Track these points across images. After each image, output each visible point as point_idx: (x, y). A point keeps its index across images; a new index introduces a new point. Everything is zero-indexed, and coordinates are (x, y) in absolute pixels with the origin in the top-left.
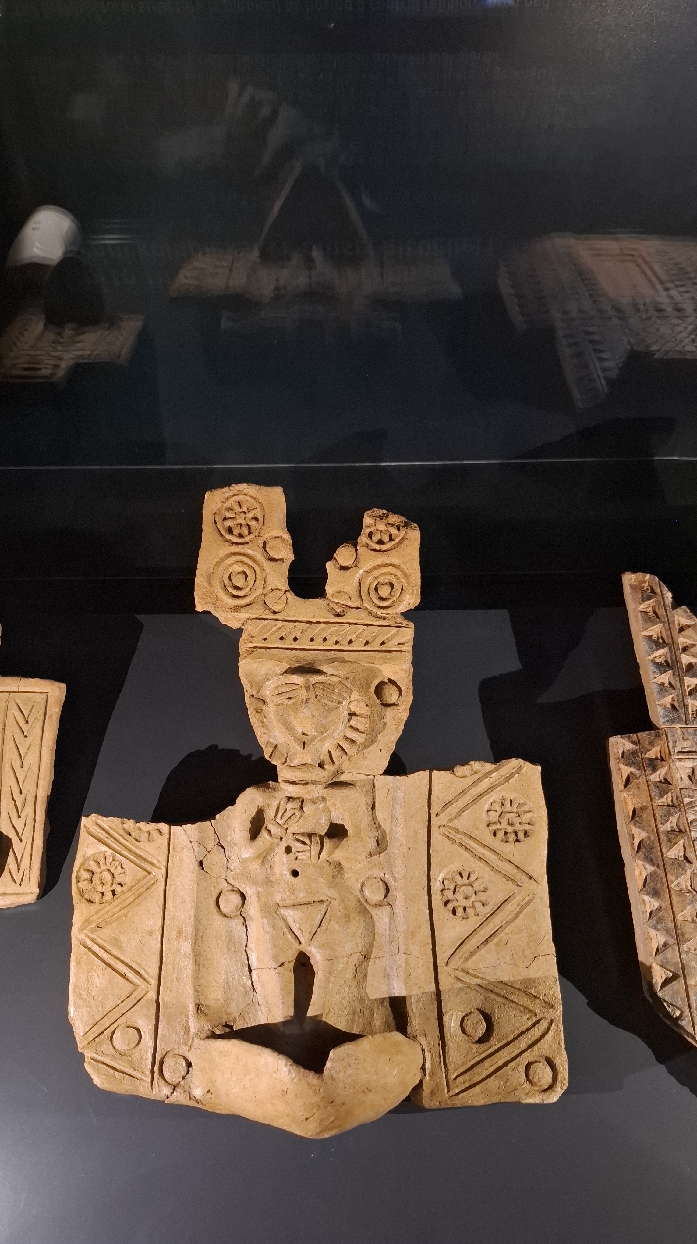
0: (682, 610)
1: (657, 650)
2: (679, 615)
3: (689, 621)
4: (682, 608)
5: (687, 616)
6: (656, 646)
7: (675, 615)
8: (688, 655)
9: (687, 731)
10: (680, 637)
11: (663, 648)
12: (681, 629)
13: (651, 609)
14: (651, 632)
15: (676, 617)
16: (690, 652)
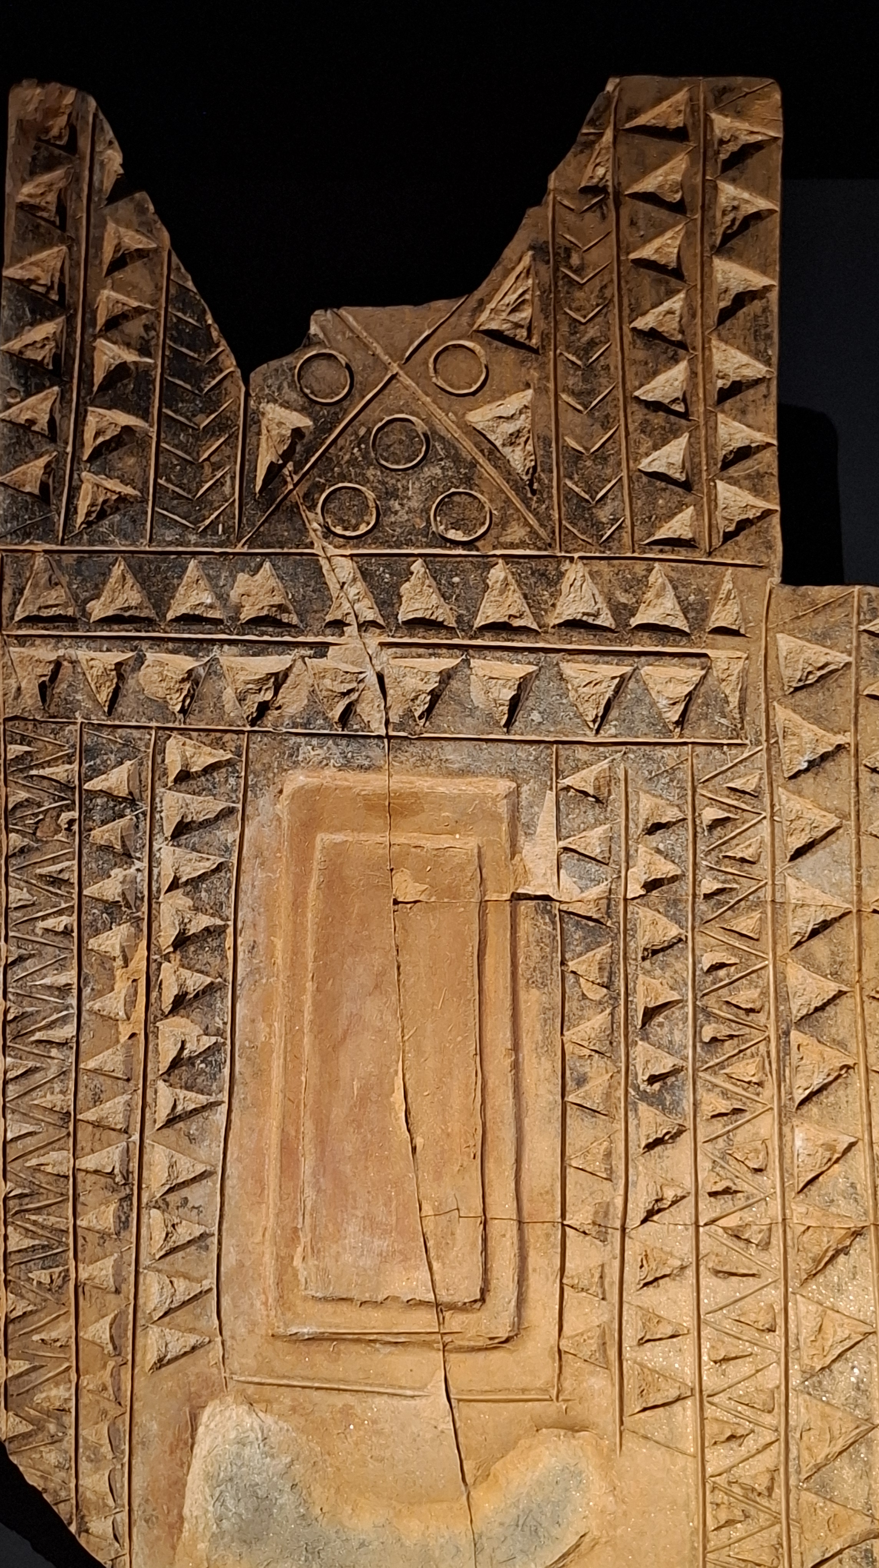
0: (131, 206)
1: (33, 324)
2: (117, 222)
3: (145, 240)
4: (132, 200)
5: (141, 224)
6: (32, 312)
7: (108, 218)
8: (114, 343)
9: (59, 562)
10: (104, 288)
11: (50, 318)
12: (120, 262)
13: (52, 197)
14: (35, 268)
15: (111, 226)
16: (122, 332)
